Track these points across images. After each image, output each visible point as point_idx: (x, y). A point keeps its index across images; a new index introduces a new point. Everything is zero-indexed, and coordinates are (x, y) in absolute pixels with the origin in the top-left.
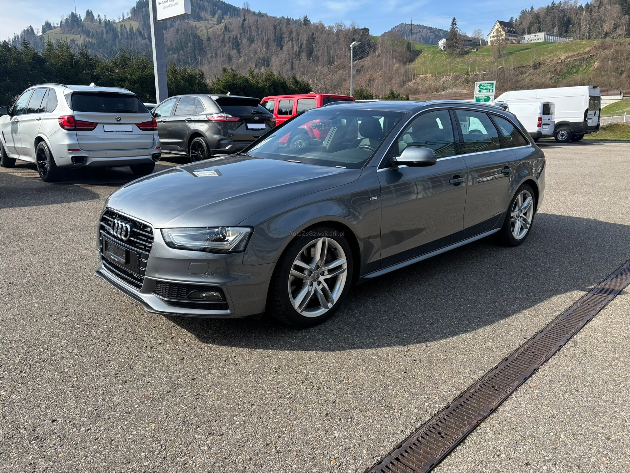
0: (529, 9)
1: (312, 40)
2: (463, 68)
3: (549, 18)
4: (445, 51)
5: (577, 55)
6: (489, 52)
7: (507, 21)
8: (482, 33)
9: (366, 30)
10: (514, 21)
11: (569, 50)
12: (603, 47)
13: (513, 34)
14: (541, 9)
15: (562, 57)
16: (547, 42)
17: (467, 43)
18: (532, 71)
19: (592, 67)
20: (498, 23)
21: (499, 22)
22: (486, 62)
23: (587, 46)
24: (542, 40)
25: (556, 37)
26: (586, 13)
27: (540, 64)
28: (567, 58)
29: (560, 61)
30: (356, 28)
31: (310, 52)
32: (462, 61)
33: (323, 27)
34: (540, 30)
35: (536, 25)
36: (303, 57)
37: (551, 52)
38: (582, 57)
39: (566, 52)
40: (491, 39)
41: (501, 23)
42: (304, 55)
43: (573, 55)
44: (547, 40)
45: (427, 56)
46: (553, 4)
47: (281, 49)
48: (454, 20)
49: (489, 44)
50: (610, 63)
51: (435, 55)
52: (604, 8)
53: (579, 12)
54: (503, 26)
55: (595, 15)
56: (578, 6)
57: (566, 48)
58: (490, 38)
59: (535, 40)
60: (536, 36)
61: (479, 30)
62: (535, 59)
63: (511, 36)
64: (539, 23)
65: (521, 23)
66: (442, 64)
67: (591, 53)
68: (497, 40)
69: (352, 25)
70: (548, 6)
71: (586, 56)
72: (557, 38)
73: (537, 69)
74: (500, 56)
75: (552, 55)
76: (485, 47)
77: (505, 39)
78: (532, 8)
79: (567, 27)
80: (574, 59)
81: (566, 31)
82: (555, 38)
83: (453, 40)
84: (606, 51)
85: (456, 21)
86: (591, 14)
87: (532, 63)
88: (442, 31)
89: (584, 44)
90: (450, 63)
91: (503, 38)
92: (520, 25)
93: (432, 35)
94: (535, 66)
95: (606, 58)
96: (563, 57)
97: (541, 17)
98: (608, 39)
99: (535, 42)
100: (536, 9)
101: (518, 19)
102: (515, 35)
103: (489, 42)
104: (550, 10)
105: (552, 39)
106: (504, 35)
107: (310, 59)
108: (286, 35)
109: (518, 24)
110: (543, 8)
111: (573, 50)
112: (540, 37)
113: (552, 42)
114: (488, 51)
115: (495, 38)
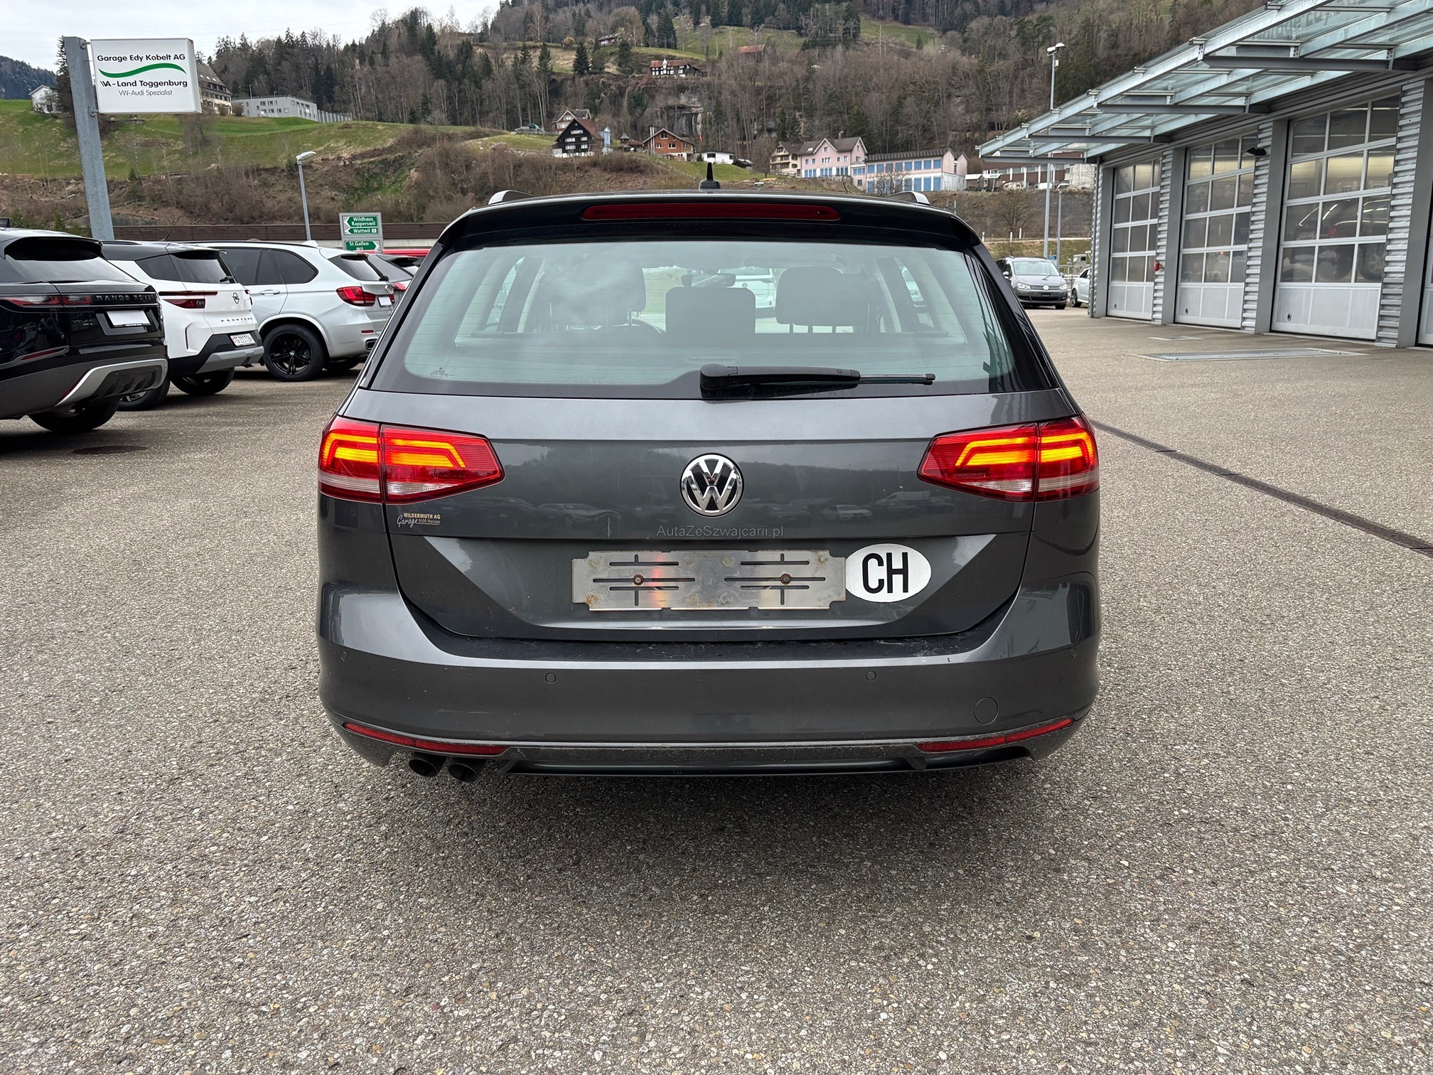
5: (374, 153)
6: (177, 130)
11: (354, 140)
12: (420, 141)
15: (344, 155)
19: (407, 180)
23: (387, 135)
26: (360, 62)
28: (354, 157)
29: (342, 163)
34: (278, 92)
35: (261, 77)
38: (383, 157)
43: (365, 153)
45: (4, 125)
46: (289, 35)
50: (438, 171)
51: (27, 123)
52: (395, 60)
53: (347, 60)
55: (382, 71)
56: (342, 47)
57: (347, 135)
59: (273, 111)
60: (271, 102)
64: (268, 73)
67: (400, 151)
71: (391, 157)
75: (322, 148)
79: (330, 89)
80: (369, 160)
84: (426, 149)
87: (282, 163)
89: (380, 131)
95: (430, 163)
96: (346, 155)
97: (269, 61)
98: (422, 126)
99: (274, 115)
104: (285, 48)
110: (268, 42)
111: (363, 143)
112: (283, 106)
114: (171, 125)
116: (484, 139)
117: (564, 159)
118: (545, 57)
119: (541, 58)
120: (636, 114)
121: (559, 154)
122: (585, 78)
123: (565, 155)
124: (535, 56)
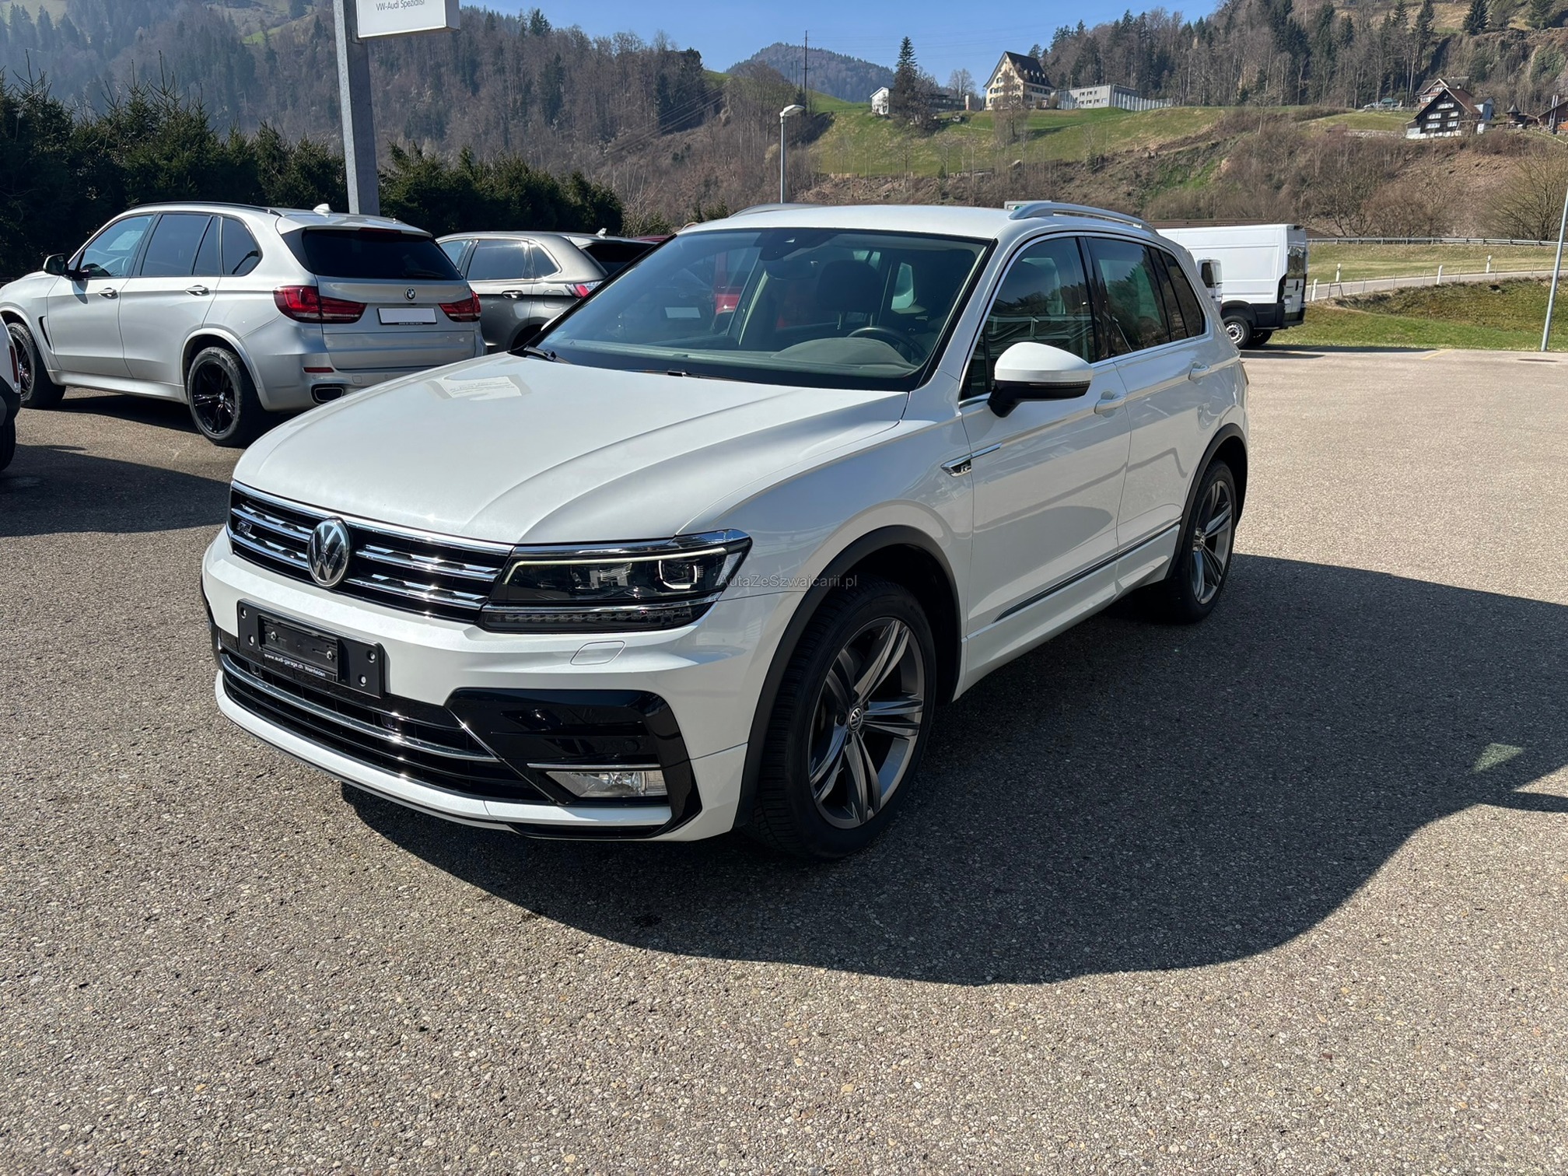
0: (1073, 28)
1: (556, 73)
2: (931, 162)
3: (1118, 52)
4: (887, 117)
5: (1184, 142)
6: (991, 127)
7: (1026, 54)
8: (971, 80)
9: (693, 56)
10: (1040, 56)
11: (1166, 129)
12: (1240, 125)
13: (1042, 87)
14: (1101, 30)
15: (1151, 146)
16: (1116, 109)
17: (937, 101)
18: (1085, 173)
19: (1216, 171)
20: (1008, 60)
21: (1011, 55)
22: (984, 149)
23: (1204, 121)
24: (1105, 104)
25: (1135, 97)
26: (1198, 41)
27: (1103, 159)
28: (1161, 147)
29: (1147, 155)
30: (669, 48)
31: (553, 106)
32: (928, 144)
33: (582, 41)
34: (1098, 80)
35: (1089, 66)
36: (535, 117)
37: (1126, 133)
38: (1194, 146)
39: (1158, 133)
40: (994, 95)
41: (1015, 58)
42: (536, 112)
43: (1175, 143)
44: (1117, 103)
45: (844, 127)
46: (1127, 18)
47: (474, 94)
48: (906, 43)
49: (989, 106)
50: (1254, 161)
51: (864, 125)
52: (1237, 34)
53: (1184, 40)
54: (1018, 65)
55: (1219, 49)
56: (1183, 23)
57: (1159, 124)
58: (991, 92)
59: (1090, 102)
60: (1091, 93)
61: (964, 71)
62: (1093, 148)
63: (1037, 91)
64: (1098, 61)
65: (1058, 59)
66: (882, 148)
67: (1214, 138)
68: (1006, 99)
69: (656, 40)
70: (1117, 23)
71: (1202, 145)
72: (1139, 101)
73: (1096, 171)
74: (1016, 138)
75: (1129, 139)
76: (979, 114)
77: (1024, 95)
78: (1081, 26)
79: (1159, 74)
80: (1177, 150)
81: (1157, 85)
82: (1135, 101)
83: (904, 92)
84: (1245, 135)
85: (911, 48)
86: (1210, 46)
87: (1085, 156)
88: (875, 69)
89: (1196, 117)
90: (900, 147)
91: (1020, 93)
92: (1053, 64)
93: (852, 77)
94: (1092, 164)
95: (1247, 151)
96: (1153, 146)
97: (1101, 49)
98: (1248, 107)
99: (1090, 106)
100: (1089, 27)
101: (1049, 50)
102: (1046, 88)
103: (988, 101)
104: (1122, 31)
105: (1127, 102)
106: (1022, 88)
107: (552, 123)
108: (486, 57)
109: (1050, 61)
110: (1105, 27)
111: (1175, 131)
112: (1101, 96)
113: (1128, 108)
114: (987, 122)
115: (1002, 94)
116: (1320, 120)
117: (1419, 141)
118: (1427, 14)
119: (1421, 17)
120: (1543, 80)
121: (1415, 135)
122: (1476, 37)
123: (1423, 136)
124: (1413, 14)
